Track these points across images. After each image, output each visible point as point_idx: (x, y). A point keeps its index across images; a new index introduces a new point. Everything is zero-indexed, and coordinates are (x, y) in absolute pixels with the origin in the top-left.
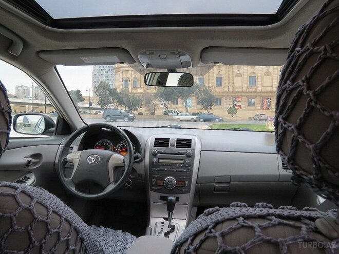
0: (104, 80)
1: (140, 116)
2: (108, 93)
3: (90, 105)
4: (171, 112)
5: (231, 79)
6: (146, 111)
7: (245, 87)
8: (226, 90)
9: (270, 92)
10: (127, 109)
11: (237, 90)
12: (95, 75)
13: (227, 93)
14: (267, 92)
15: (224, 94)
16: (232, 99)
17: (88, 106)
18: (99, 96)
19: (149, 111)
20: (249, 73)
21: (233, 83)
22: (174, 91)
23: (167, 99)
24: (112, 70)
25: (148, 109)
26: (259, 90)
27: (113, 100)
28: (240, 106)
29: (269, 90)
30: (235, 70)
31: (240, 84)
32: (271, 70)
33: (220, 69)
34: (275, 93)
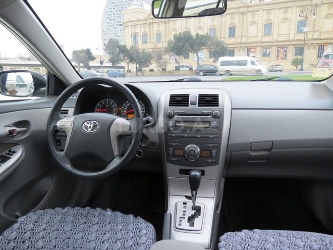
0: (114, 37)
1: (152, 73)
2: (118, 50)
3: (101, 64)
4: (182, 67)
5: (244, 27)
6: (157, 67)
7: (260, 35)
8: (239, 40)
9: (287, 41)
10: (138, 66)
11: (250, 40)
12: (104, 31)
13: (240, 43)
14: (283, 41)
15: (237, 46)
16: (246, 50)
17: (99, 65)
18: (109, 53)
19: (160, 66)
20: (264, 20)
21: (247, 32)
22: (185, 44)
23: (178, 54)
24: (120, 25)
25: (159, 65)
26: (275, 39)
27: (124, 57)
29: (285, 38)
30: (249, 17)
31: (254, 33)
32: (288, 15)
33: (232, 18)
34: (293, 41)
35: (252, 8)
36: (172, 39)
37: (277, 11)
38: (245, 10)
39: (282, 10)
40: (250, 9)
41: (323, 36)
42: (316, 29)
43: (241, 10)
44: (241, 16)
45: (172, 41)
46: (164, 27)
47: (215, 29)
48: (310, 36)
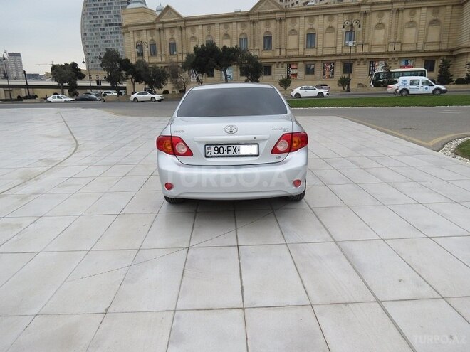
0: (109, 46)
1: (166, 96)
2: (118, 65)
3: (98, 84)
5: (283, 37)
6: (173, 88)
7: (301, 48)
8: (277, 54)
9: (334, 55)
10: (147, 86)
11: (290, 54)
13: (278, 58)
14: (330, 56)
15: (274, 60)
16: (285, 65)
17: (96, 85)
18: (108, 70)
19: (178, 88)
20: (306, 29)
21: (286, 44)
22: (209, 59)
23: (200, 71)
25: (176, 85)
26: (320, 53)
27: (127, 74)
28: (295, 75)
29: (332, 52)
30: (288, 25)
31: (295, 44)
32: (334, 24)
33: (268, 25)
34: (340, 55)
35: (291, 13)
36: (192, 51)
37: (321, 18)
38: (282, 15)
39: (326, 17)
40: (289, 15)
41: (374, 50)
42: (366, 41)
43: (278, 15)
44: (278, 23)
45: (192, 54)
46: (180, 34)
47: (246, 39)
48: (359, 51)
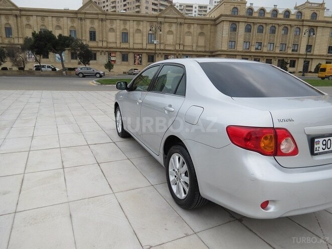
4: (43, 67)
5: (104, 33)
6: (12, 66)
7: (118, 42)
8: (100, 45)
9: (141, 49)
11: (110, 45)
13: (101, 48)
14: (138, 49)
15: (99, 49)
16: (107, 53)
19: (17, 65)
20: (121, 29)
21: (107, 38)
22: (46, 44)
23: (38, 53)
25: (16, 63)
26: (131, 46)
28: (114, 61)
29: (140, 46)
30: (108, 24)
31: (113, 39)
32: (141, 28)
33: (92, 23)
34: (145, 49)
35: (110, 16)
36: (30, 36)
38: (104, 17)
39: (135, 22)
40: (108, 17)
41: (167, 48)
42: (162, 41)
43: (100, 16)
44: (100, 22)
45: (30, 38)
47: (75, 31)
48: (158, 47)
